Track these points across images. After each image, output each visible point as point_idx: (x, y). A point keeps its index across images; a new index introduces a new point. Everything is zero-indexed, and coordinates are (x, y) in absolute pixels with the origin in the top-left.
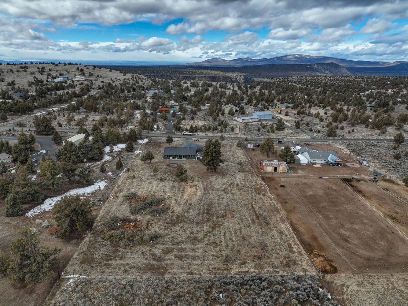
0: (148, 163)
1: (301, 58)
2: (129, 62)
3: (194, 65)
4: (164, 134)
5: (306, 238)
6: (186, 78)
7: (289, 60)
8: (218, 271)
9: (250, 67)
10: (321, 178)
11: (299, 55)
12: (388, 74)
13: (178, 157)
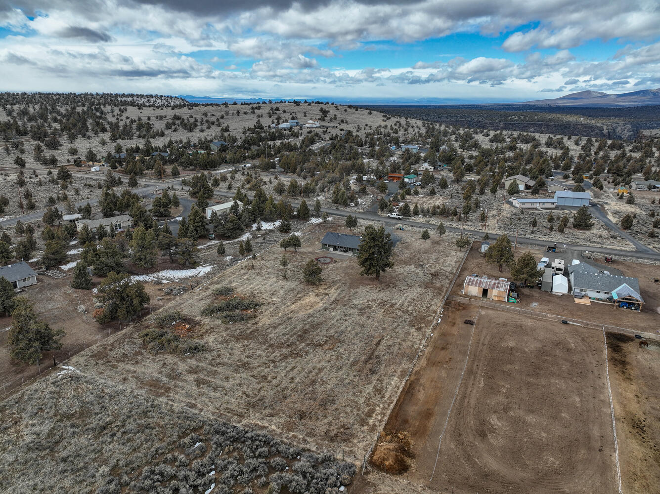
0: (290, 251)
2: (429, 100)
3: (540, 104)
4: (360, 213)
5: (412, 410)
6: (510, 127)
8: (227, 414)
10: (565, 323)
13: (342, 249)
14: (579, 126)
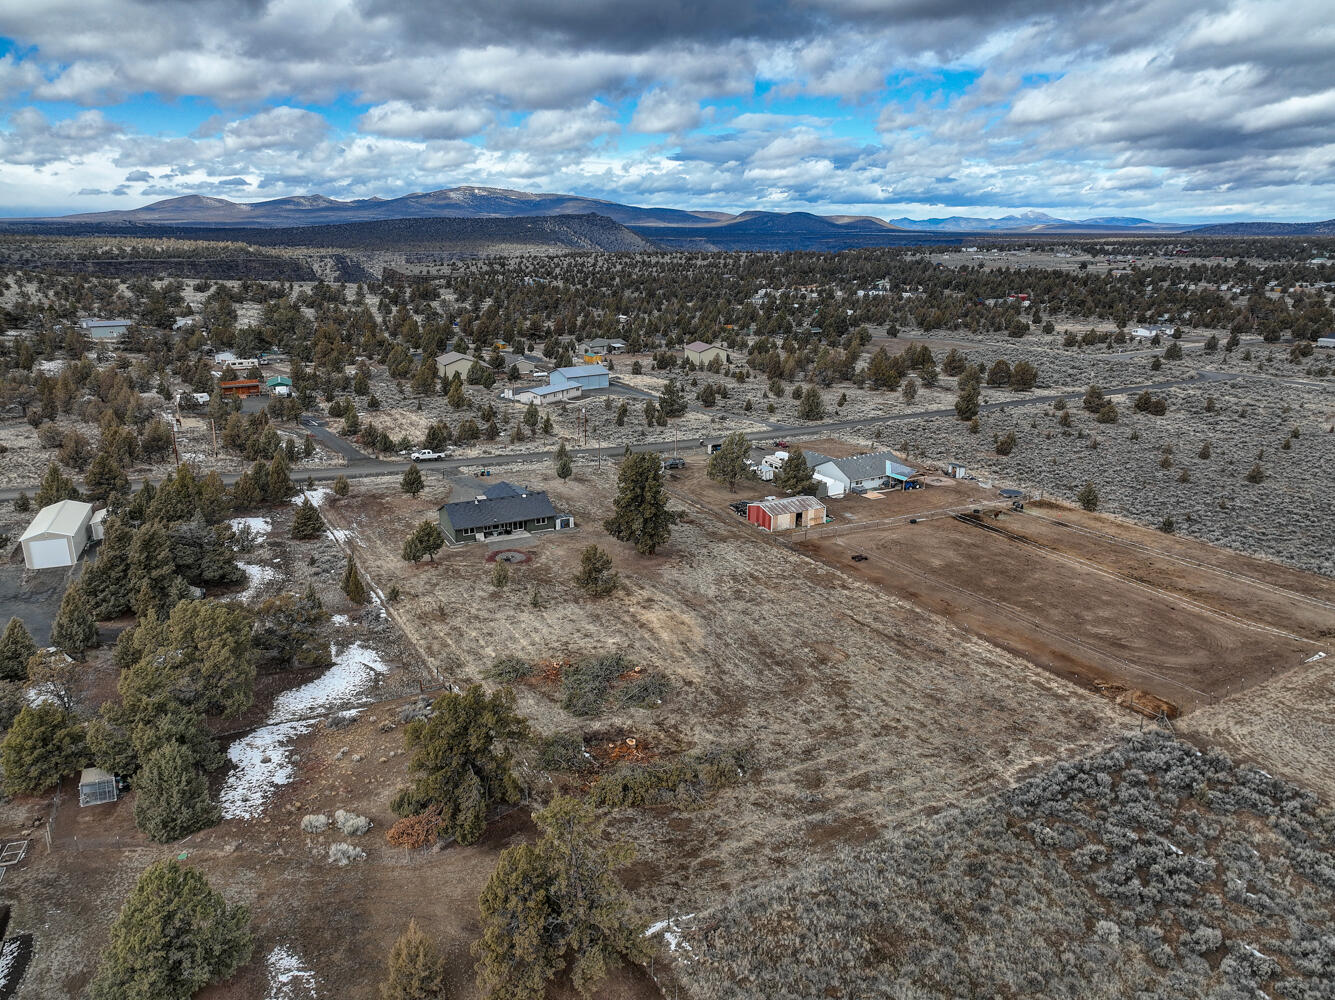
0: (425, 564)
1: (492, 199)
5: (1049, 660)
7: (456, 206)
9: (339, 226)
10: (913, 522)
11: (484, 189)
12: (736, 247)
14: (254, 265)
